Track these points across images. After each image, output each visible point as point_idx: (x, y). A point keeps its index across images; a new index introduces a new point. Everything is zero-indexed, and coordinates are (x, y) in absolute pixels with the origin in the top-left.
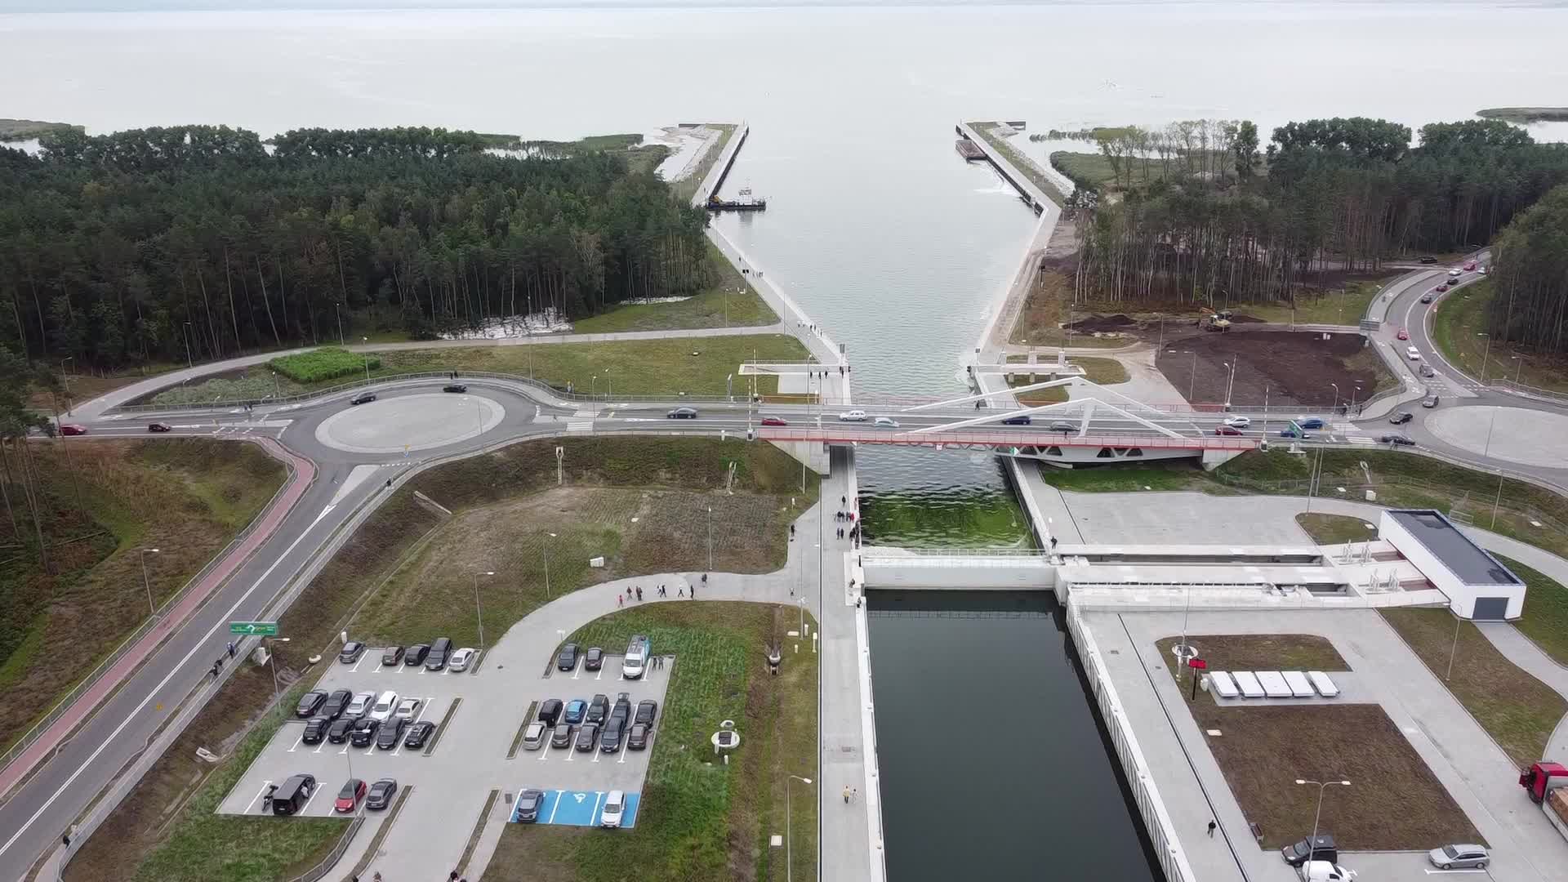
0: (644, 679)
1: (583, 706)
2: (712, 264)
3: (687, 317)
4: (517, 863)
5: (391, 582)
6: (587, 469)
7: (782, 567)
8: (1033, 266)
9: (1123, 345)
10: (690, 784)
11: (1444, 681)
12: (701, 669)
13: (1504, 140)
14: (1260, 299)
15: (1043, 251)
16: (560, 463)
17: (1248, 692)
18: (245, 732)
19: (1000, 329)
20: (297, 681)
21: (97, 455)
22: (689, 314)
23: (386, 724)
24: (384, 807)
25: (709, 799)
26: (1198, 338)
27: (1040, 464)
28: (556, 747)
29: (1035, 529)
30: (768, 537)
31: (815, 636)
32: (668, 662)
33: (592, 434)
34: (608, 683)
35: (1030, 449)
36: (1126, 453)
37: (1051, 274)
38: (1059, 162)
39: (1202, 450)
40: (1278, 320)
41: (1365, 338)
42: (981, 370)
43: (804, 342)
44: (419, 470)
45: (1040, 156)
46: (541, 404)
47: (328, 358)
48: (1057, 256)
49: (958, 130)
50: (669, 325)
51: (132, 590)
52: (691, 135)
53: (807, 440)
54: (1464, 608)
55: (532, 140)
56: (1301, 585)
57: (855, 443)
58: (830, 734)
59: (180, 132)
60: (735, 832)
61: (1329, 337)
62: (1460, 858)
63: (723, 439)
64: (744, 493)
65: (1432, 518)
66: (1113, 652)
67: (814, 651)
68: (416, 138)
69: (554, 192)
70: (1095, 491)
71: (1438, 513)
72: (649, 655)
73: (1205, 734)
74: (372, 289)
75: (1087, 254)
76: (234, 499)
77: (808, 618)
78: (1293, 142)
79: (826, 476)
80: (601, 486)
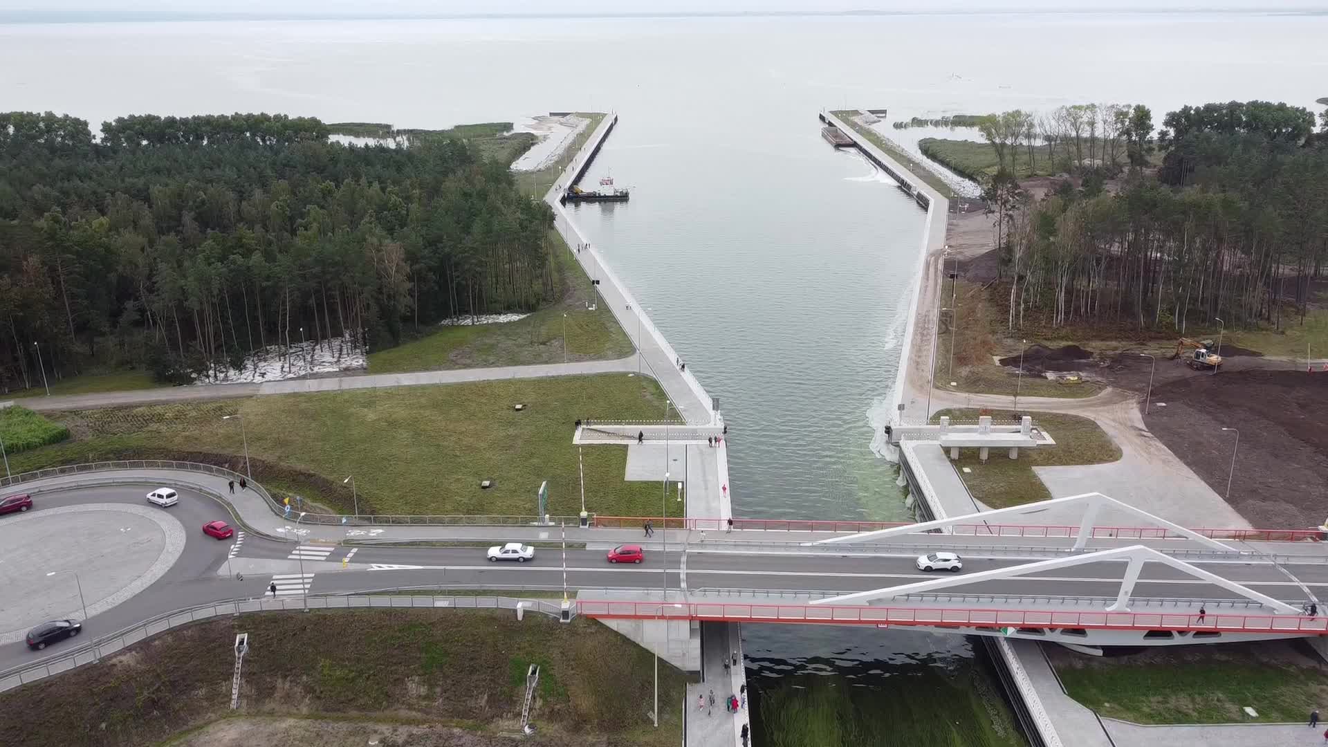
2: (560, 269)
3: (518, 346)
6: (284, 677)
8: (936, 271)
9: (1088, 394)
15: (942, 252)
16: (239, 665)
19: (918, 363)
22: (520, 341)
26: (1184, 382)
33: (300, 606)
37: (963, 282)
40: (1276, 353)
42: (906, 433)
43: (664, 385)
46: (247, 531)
48: (961, 257)
49: (822, 118)
50: (492, 359)
52: (561, 124)
53: (662, 617)
59: (2, 119)
63: (519, 616)
64: (551, 729)
78: (1185, 127)
79: (696, 677)
80: (305, 710)
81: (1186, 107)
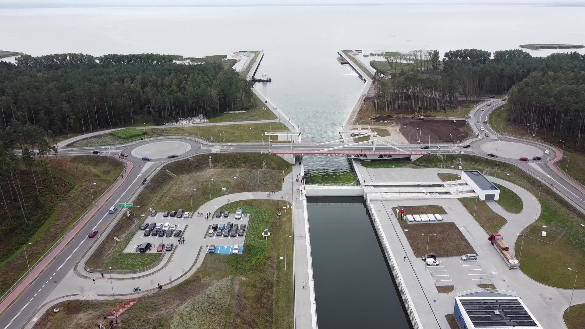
0: (241, 219)
1: (224, 225)
2: (254, 100)
4: (210, 262)
5: (162, 195)
6: (219, 163)
7: (281, 190)
8: (362, 100)
9: (390, 125)
10: (256, 244)
11: (473, 216)
12: (258, 216)
13: (522, 56)
14: (435, 109)
15: (365, 95)
16: (210, 161)
17: (416, 219)
18: (126, 234)
19: (350, 120)
20: (139, 221)
21: (61, 161)
22: (247, 116)
23: (167, 231)
24: (171, 250)
25: (262, 248)
26: (414, 122)
27: (361, 160)
28: (218, 236)
29: (358, 179)
30: (276, 182)
31: (291, 207)
32: (248, 215)
33: (220, 152)
34: (231, 220)
35: (358, 156)
36: (387, 156)
37: (368, 102)
38: (373, 64)
39: (410, 155)
40: (440, 116)
41: (466, 121)
42: (343, 133)
43: (286, 125)
44: (166, 164)
45: (366, 62)
46: (203, 144)
47: (130, 131)
48: (370, 96)
49: (338, 53)
50: (241, 120)
51: (82, 199)
52: (244, 55)
53: (288, 153)
54: (483, 198)
55: (187, 57)
56: (436, 193)
57: (303, 154)
58: (296, 232)
59: (65, 56)
60: (270, 256)
61: (456, 121)
62: (469, 257)
63: (261, 153)
64: (268, 170)
65: (477, 173)
66: (379, 211)
67: (291, 212)
68: (149, 58)
69: (200, 76)
70: (378, 168)
71: (479, 171)
72: (242, 213)
73: (404, 231)
74: (141, 109)
75: (379, 96)
76: (107, 174)
77: (289, 203)
78: (451, 57)
79: (294, 165)
80: (223, 168)
81: (450, 51)
